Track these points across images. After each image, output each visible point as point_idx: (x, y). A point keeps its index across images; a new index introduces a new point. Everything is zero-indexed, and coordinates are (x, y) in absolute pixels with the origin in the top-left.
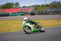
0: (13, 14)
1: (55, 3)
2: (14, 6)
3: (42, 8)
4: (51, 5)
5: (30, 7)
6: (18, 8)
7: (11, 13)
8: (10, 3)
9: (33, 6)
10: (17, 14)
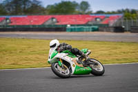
0: (73, 27)
2: (77, 10)
5: (113, 13)
6: (87, 14)
7: (69, 26)
8: (69, 2)
9: (119, 12)
10: (84, 27)
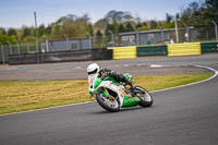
1: (72, 21)
3: (25, 39)
4: (58, 27)
